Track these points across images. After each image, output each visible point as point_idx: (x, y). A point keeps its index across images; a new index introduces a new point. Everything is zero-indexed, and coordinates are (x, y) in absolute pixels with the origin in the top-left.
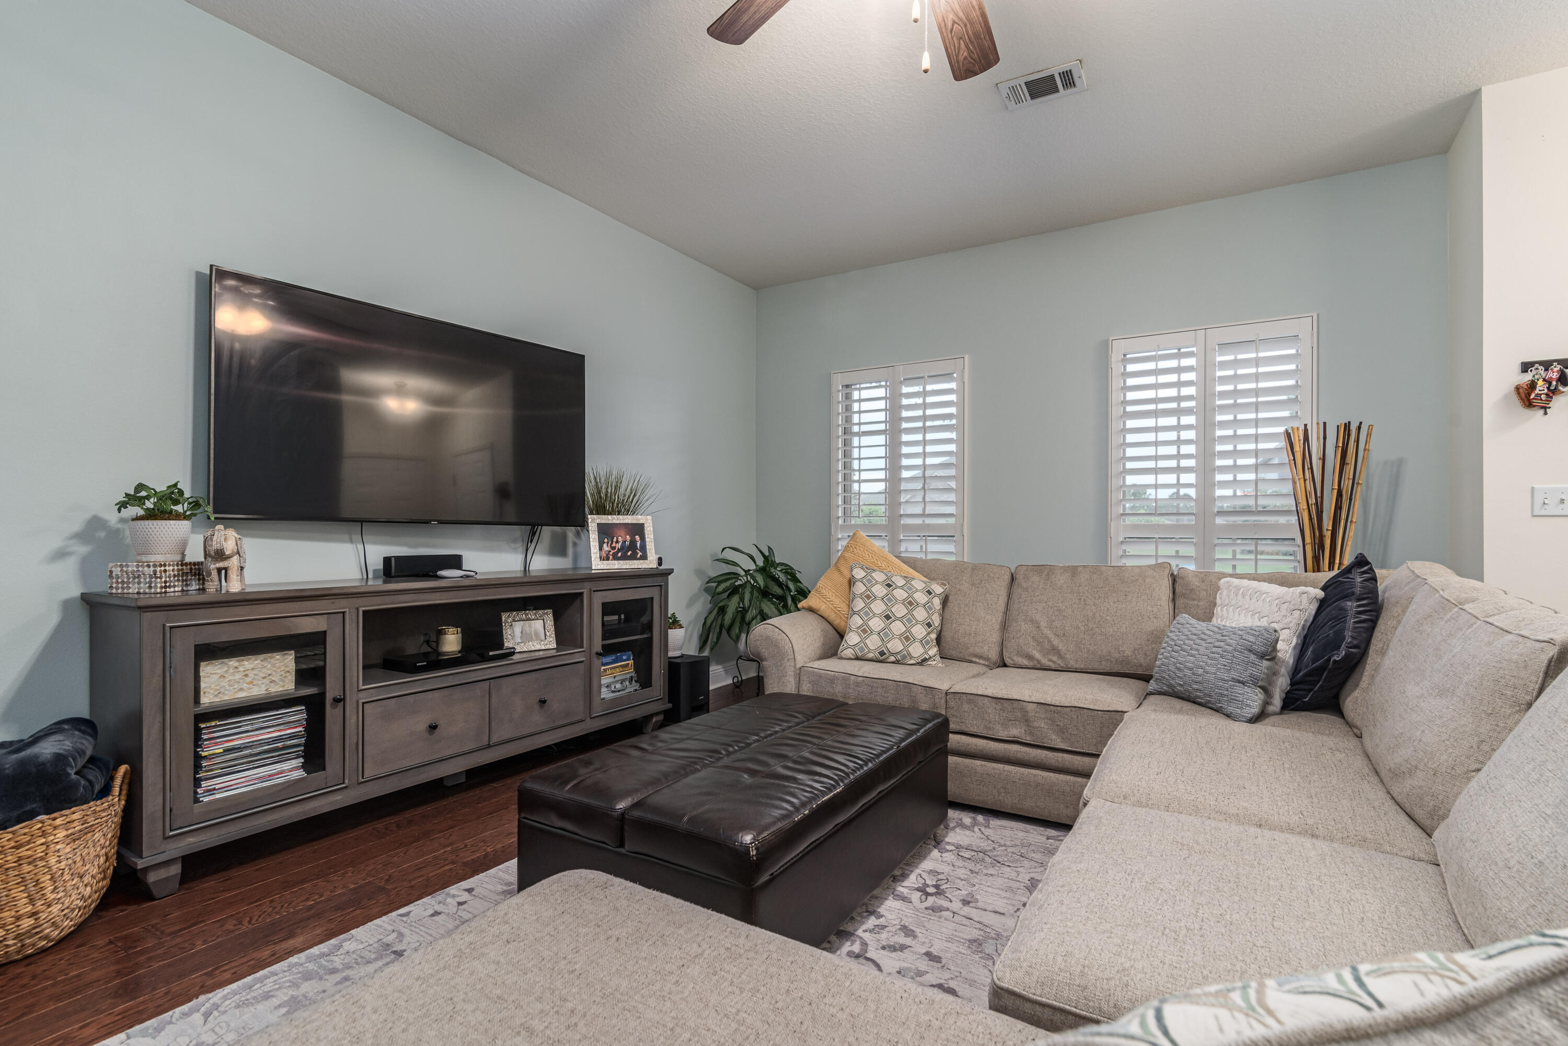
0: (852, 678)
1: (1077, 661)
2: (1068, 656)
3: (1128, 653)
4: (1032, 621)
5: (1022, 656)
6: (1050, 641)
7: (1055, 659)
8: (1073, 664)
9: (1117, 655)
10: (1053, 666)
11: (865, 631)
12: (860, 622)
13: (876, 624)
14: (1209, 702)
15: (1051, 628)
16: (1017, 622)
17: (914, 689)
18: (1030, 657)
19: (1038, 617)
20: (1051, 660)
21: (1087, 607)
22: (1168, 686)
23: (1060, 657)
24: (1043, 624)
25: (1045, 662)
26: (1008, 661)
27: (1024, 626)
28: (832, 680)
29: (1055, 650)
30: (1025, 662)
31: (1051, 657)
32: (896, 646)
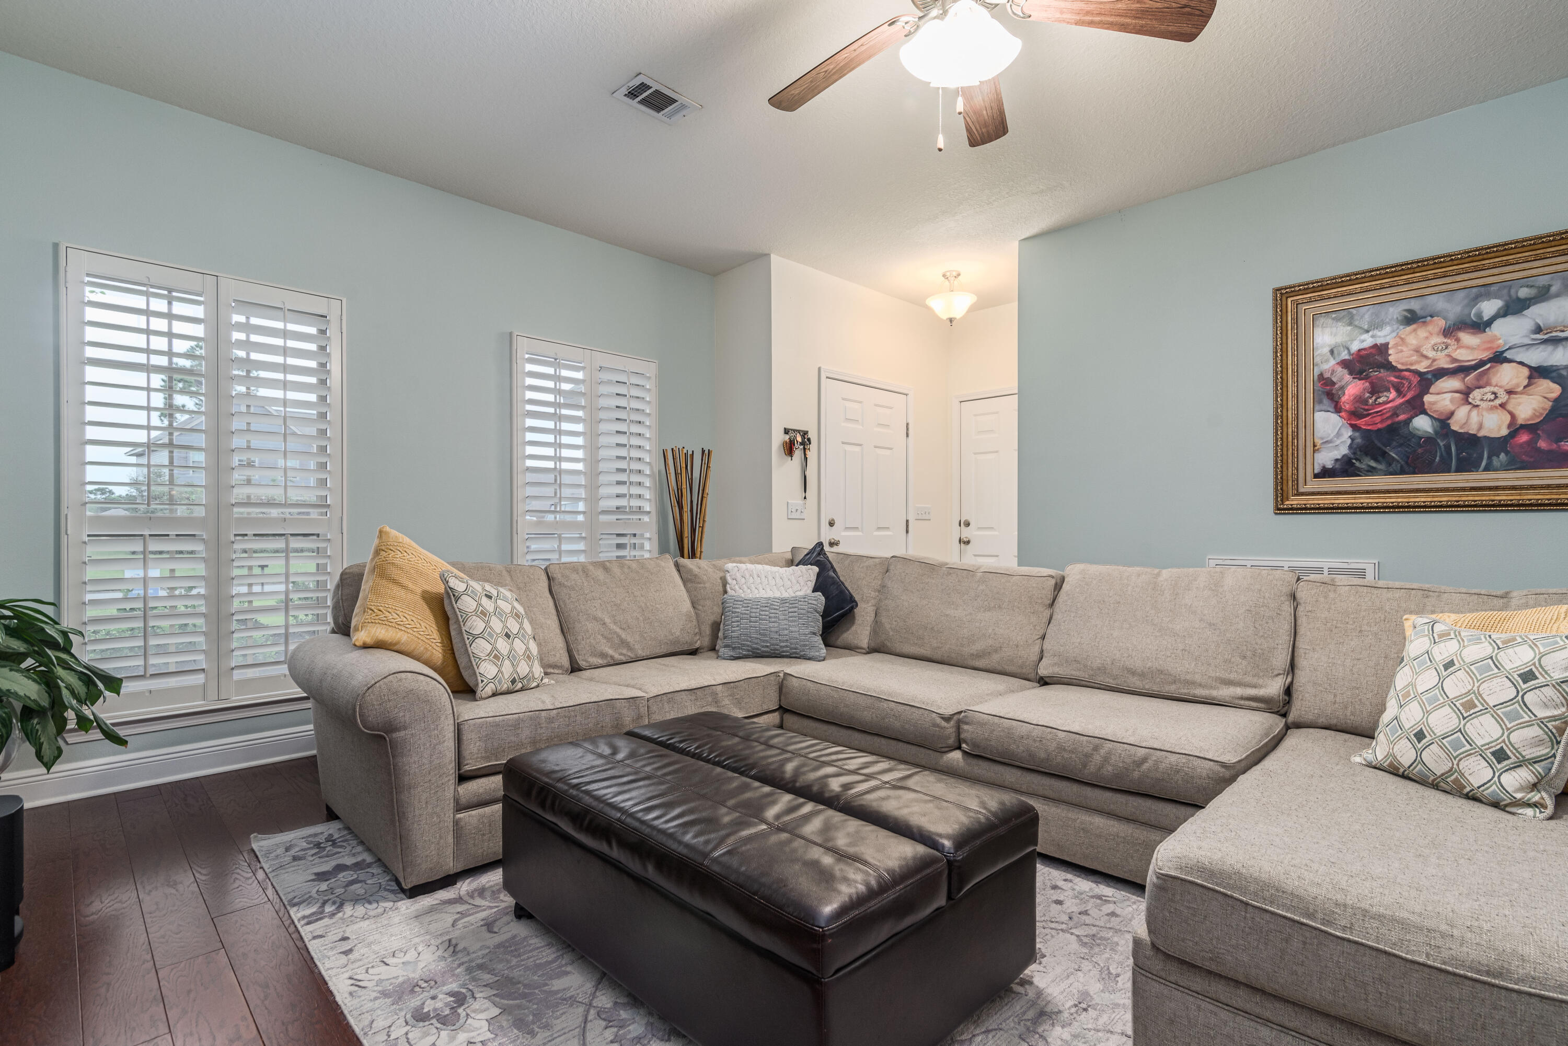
0: (543, 714)
1: (643, 649)
2: (636, 647)
3: (678, 633)
4: (596, 619)
5: (595, 656)
6: (619, 636)
7: (624, 651)
8: (641, 653)
9: (671, 637)
10: (623, 659)
11: (496, 657)
12: (489, 647)
13: (503, 645)
14: (796, 653)
15: (615, 623)
16: (580, 622)
17: (618, 703)
18: (603, 655)
19: (599, 614)
20: (621, 654)
21: (638, 599)
22: (748, 651)
23: (630, 648)
24: (607, 620)
25: (617, 657)
26: (583, 664)
27: (590, 625)
28: (516, 725)
29: (624, 643)
30: (600, 661)
31: (620, 651)
32: (523, 669)
